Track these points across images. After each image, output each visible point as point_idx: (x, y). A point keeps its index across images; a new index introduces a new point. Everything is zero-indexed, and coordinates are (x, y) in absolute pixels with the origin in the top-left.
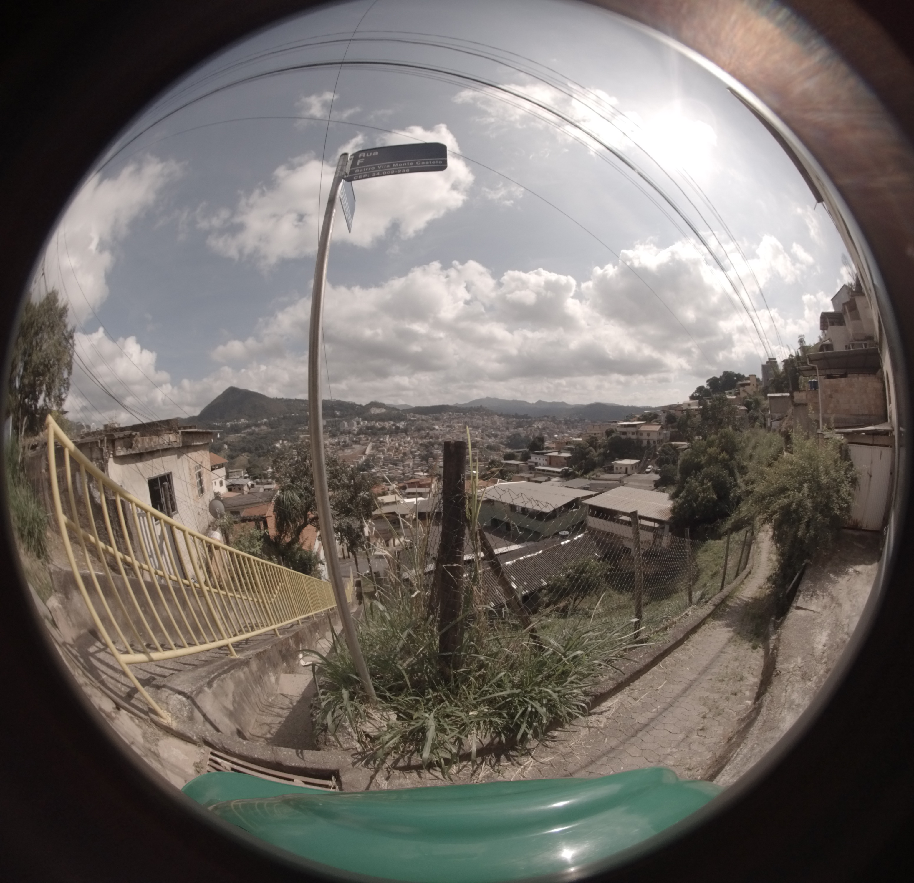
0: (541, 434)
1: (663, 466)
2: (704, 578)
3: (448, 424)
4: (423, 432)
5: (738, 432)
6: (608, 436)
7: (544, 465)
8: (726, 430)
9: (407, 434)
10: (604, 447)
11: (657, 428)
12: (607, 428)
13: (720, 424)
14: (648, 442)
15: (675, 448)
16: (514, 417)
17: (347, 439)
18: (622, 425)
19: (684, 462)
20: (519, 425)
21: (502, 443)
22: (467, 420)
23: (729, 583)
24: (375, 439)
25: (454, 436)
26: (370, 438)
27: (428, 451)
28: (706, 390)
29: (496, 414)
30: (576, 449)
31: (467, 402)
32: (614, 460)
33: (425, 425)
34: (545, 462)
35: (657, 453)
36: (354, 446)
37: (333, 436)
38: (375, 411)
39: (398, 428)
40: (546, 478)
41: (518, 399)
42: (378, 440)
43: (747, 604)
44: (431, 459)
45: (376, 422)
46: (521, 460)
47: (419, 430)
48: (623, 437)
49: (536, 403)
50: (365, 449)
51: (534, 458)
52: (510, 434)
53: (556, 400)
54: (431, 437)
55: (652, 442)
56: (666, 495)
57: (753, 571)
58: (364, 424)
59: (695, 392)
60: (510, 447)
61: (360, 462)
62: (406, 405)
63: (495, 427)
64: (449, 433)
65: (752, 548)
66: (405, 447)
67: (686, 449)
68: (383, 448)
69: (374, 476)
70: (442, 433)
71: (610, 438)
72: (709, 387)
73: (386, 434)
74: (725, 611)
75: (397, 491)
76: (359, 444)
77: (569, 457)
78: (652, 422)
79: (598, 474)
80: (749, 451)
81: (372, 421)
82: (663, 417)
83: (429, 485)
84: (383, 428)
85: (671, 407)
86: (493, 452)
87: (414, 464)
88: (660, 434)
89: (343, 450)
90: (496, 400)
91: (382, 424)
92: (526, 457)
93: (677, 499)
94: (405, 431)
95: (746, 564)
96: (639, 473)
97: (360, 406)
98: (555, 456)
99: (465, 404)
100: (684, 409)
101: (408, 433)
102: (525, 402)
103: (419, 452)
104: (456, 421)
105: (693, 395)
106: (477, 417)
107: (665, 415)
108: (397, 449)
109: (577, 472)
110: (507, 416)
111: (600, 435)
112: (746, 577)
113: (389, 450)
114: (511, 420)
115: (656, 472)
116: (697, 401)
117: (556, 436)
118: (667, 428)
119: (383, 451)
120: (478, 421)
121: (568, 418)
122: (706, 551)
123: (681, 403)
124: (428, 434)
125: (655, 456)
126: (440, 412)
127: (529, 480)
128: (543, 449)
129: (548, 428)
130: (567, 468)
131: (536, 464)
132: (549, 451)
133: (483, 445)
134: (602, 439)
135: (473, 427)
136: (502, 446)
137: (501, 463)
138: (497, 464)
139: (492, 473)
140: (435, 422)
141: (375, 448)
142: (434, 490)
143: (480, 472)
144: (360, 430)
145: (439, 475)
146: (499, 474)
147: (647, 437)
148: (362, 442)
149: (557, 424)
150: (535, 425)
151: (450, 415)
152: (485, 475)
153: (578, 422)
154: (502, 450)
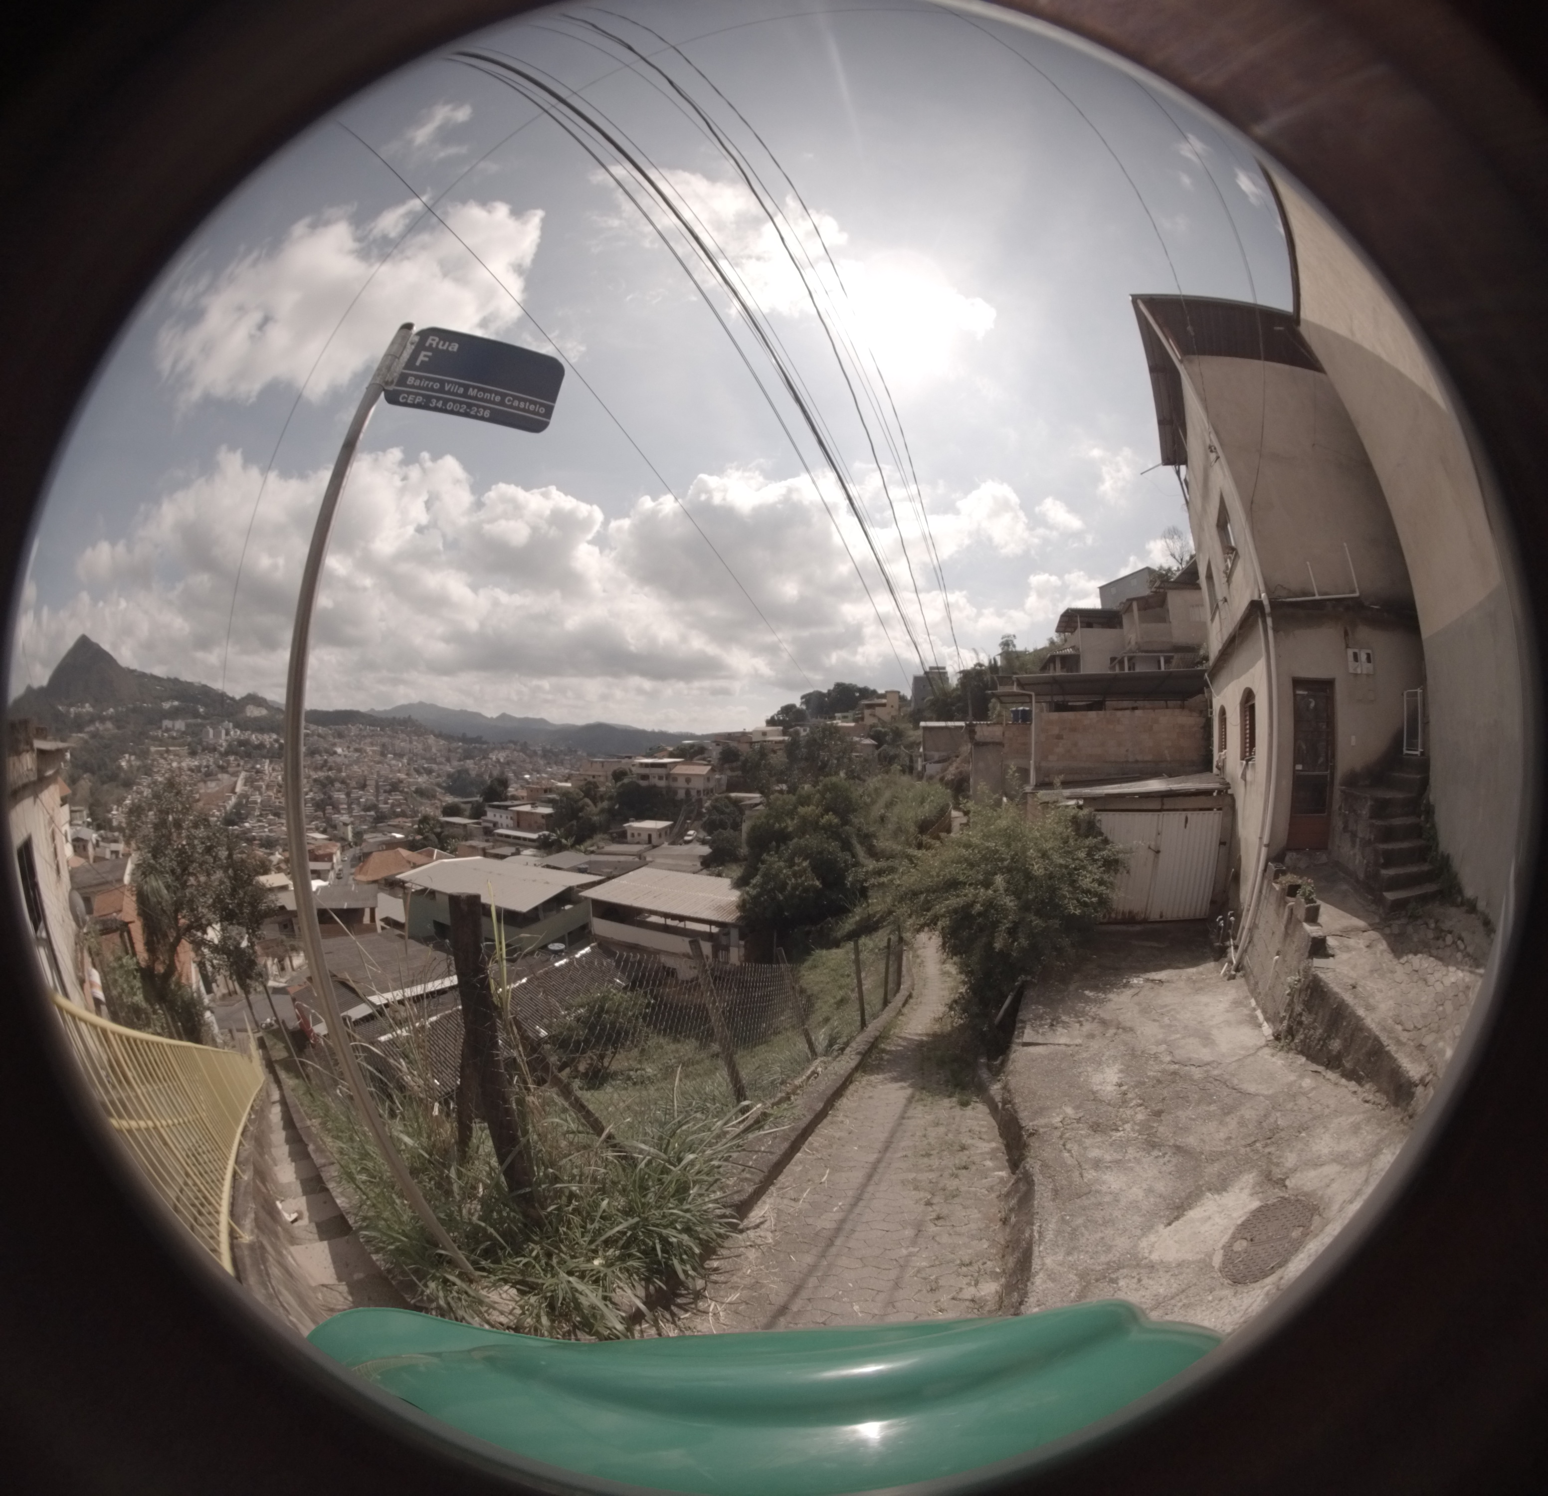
0: (503, 773)
1: (716, 833)
2: (823, 1008)
3: (357, 746)
4: (318, 757)
5: (857, 781)
6: (616, 781)
7: (508, 827)
8: (834, 779)
10: (611, 798)
11: (704, 770)
12: (616, 767)
13: (823, 769)
14: (688, 792)
15: (736, 802)
16: (460, 740)
17: (211, 760)
18: (642, 764)
19: (753, 829)
20: (467, 756)
21: (439, 785)
22: (385, 740)
23: (875, 1016)
24: (249, 766)
25: (365, 768)
26: (242, 763)
27: (325, 794)
28: (800, 711)
29: (432, 732)
30: (561, 801)
31: (388, 708)
32: (627, 821)
33: (323, 744)
34: (510, 822)
35: (704, 811)
36: (220, 776)
37: (193, 754)
38: (252, 712)
40: (513, 850)
41: (470, 709)
42: (253, 767)
43: (921, 1045)
44: (329, 809)
45: (253, 731)
46: (470, 817)
47: (313, 752)
48: (643, 783)
49: (498, 718)
50: (235, 783)
51: (491, 815)
52: (451, 770)
53: (531, 715)
54: (330, 769)
55: (693, 793)
56: (726, 882)
57: (915, 993)
58: (236, 734)
59: (778, 714)
60: (452, 794)
61: (228, 808)
63: (428, 755)
64: (357, 762)
65: (904, 958)
67: (757, 805)
68: (261, 783)
69: (249, 835)
70: (347, 762)
71: (619, 784)
72: (804, 707)
73: (265, 757)
74: (882, 1059)
75: (283, 866)
76: (227, 772)
77: (550, 815)
78: (695, 760)
79: (601, 844)
80: (878, 810)
81: (247, 730)
82: (715, 753)
83: (329, 857)
84: (261, 746)
85: (729, 736)
86: (425, 801)
88: (708, 779)
89: (205, 782)
90: (433, 707)
91: (260, 736)
92: (478, 813)
93: (747, 889)
95: (899, 984)
96: (673, 843)
97: (232, 699)
98: (527, 813)
99: (385, 711)
100: (754, 740)
102: (479, 715)
103: (311, 795)
104: (368, 740)
105: (773, 717)
106: (402, 736)
107: (720, 749)
108: (280, 787)
109: (564, 841)
110: (449, 738)
111: (602, 779)
112: (905, 1003)
113: (268, 787)
114: (454, 745)
115: (703, 842)
116: (781, 728)
117: (527, 776)
118: (721, 771)
119: (258, 789)
120: (402, 744)
121: (548, 747)
122: (815, 967)
123: (749, 730)
124: (326, 761)
125: (700, 815)
126: (346, 724)
127: (485, 854)
128: (506, 799)
129: (514, 762)
130: (546, 833)
131: (495, 825)
132: (516, 803)
133: (408, 787)
134: (607, 786)
135: (395, 754)
136: (438, 789)
137: (438, 821)
138: (432, 822)
139: (426, 838)
140: (336, 740)
141: (249, 781)
142: (337, 867)
143: (407, 836)
144: (230, 745)
145: (343, 839)
146: (436, 840)
147: (685, 785)
148: (231, 770)
149: (530, 757)
150: (493, 756)
151: (360, 730)
152: (414, 841)
153: (566, 755)
154: (439, 797)
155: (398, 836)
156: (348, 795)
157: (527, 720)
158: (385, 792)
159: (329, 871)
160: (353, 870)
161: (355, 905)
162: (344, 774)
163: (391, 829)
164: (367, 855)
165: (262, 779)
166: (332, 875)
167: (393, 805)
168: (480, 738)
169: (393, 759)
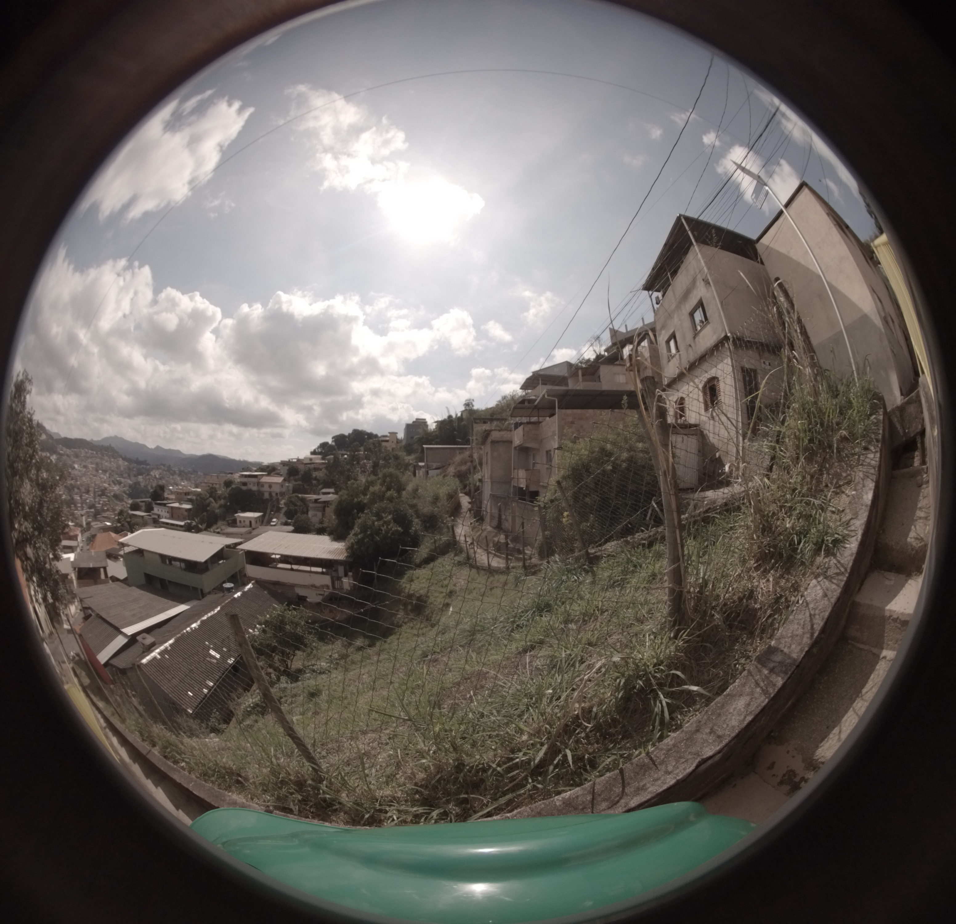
0: (159, 484)
3: (84, 464)
6: (227, 487)
7: (166, 518)
10: (225, 498)
11: (279, 480)
12: (224, 480)
14: (270, 494)
16: (135, 462)
18: (242, 475)
20: (139, 473)
21: (124, 492)
22: (98, 460)
25: (88, 479)
27: (70, 496)
28: (331, 446)
29: (121, 457)
30: (196, 500)
31: (100, 439)
32: (236, 512)
34: (167, 515)
35: (281, 506)
39: (51, 461)
41: (140, 442)
44: (73, 506)
46: (145, 512)
48: (244, 488)
49: (155, 448)
51: (157, 510)
52: (131, 482)
54: (72, 479)
55: (274, 495)
59: (318, 448)
60: (133, 497)
63: (119, 472)
64: (84, 474)
70: (80, 474)
71: (229, 489)
72: (334, 444)
77: (190, 510)
78: (273, 474)
79: (223, 527)
82: (284, 470)
83: (74, 538)
86: (119, 502)
88: (282, 486)
90: (122, 440)
92: (149, 509)
96: (265, 526)
98: (177, 508)
99: (98, 441)
100: (305, 463)
102: (144, 446)
104: (90, 460)
105: (315, 450)
106: (106, 458)
107: (286, 468)
109: (200, 526)
110: (130, 460)
111: (218, 486)
114: (132, 465)
116: (320, 456)
117: (172, 487)
118: (289, 481)
120: (106, 464)
121: (182, 469)
123: (301, 457)
124: (70, 474)
125: (279, 509)
126: (79, 448)
128: (163, 500)
129: (165, 478)
130: (189, 521)
131: (159, 516)
132: (170, 501)
133: (109, 493)
134: (221, 491)
135: (103, 470)
136: (125, 495)
137: (128, 514)
138: (125, 515)
139: (122, 525)
140: (75, 459)
142: (81, 545)
143: (112, 524)
145: (81, 526)
146: (128, 528)
147: (268, 489)
149: (172, 474)
150: (152, 473)
151: (86, 453)
152: (116, 527)
153: (191, 474)
154: (126, 500)
155: (108, 524)
156: (81, 497)
157: (170, 451)
158: (99, 496)
159: (76, 547)
160: (88, 547)
161: (96, 566)
162: (78, 483)
163: (103, 519)
164: (94, 536)
166: (78, 550)
167: (103, 505)
168: (145, 461)
169: (102, 474)
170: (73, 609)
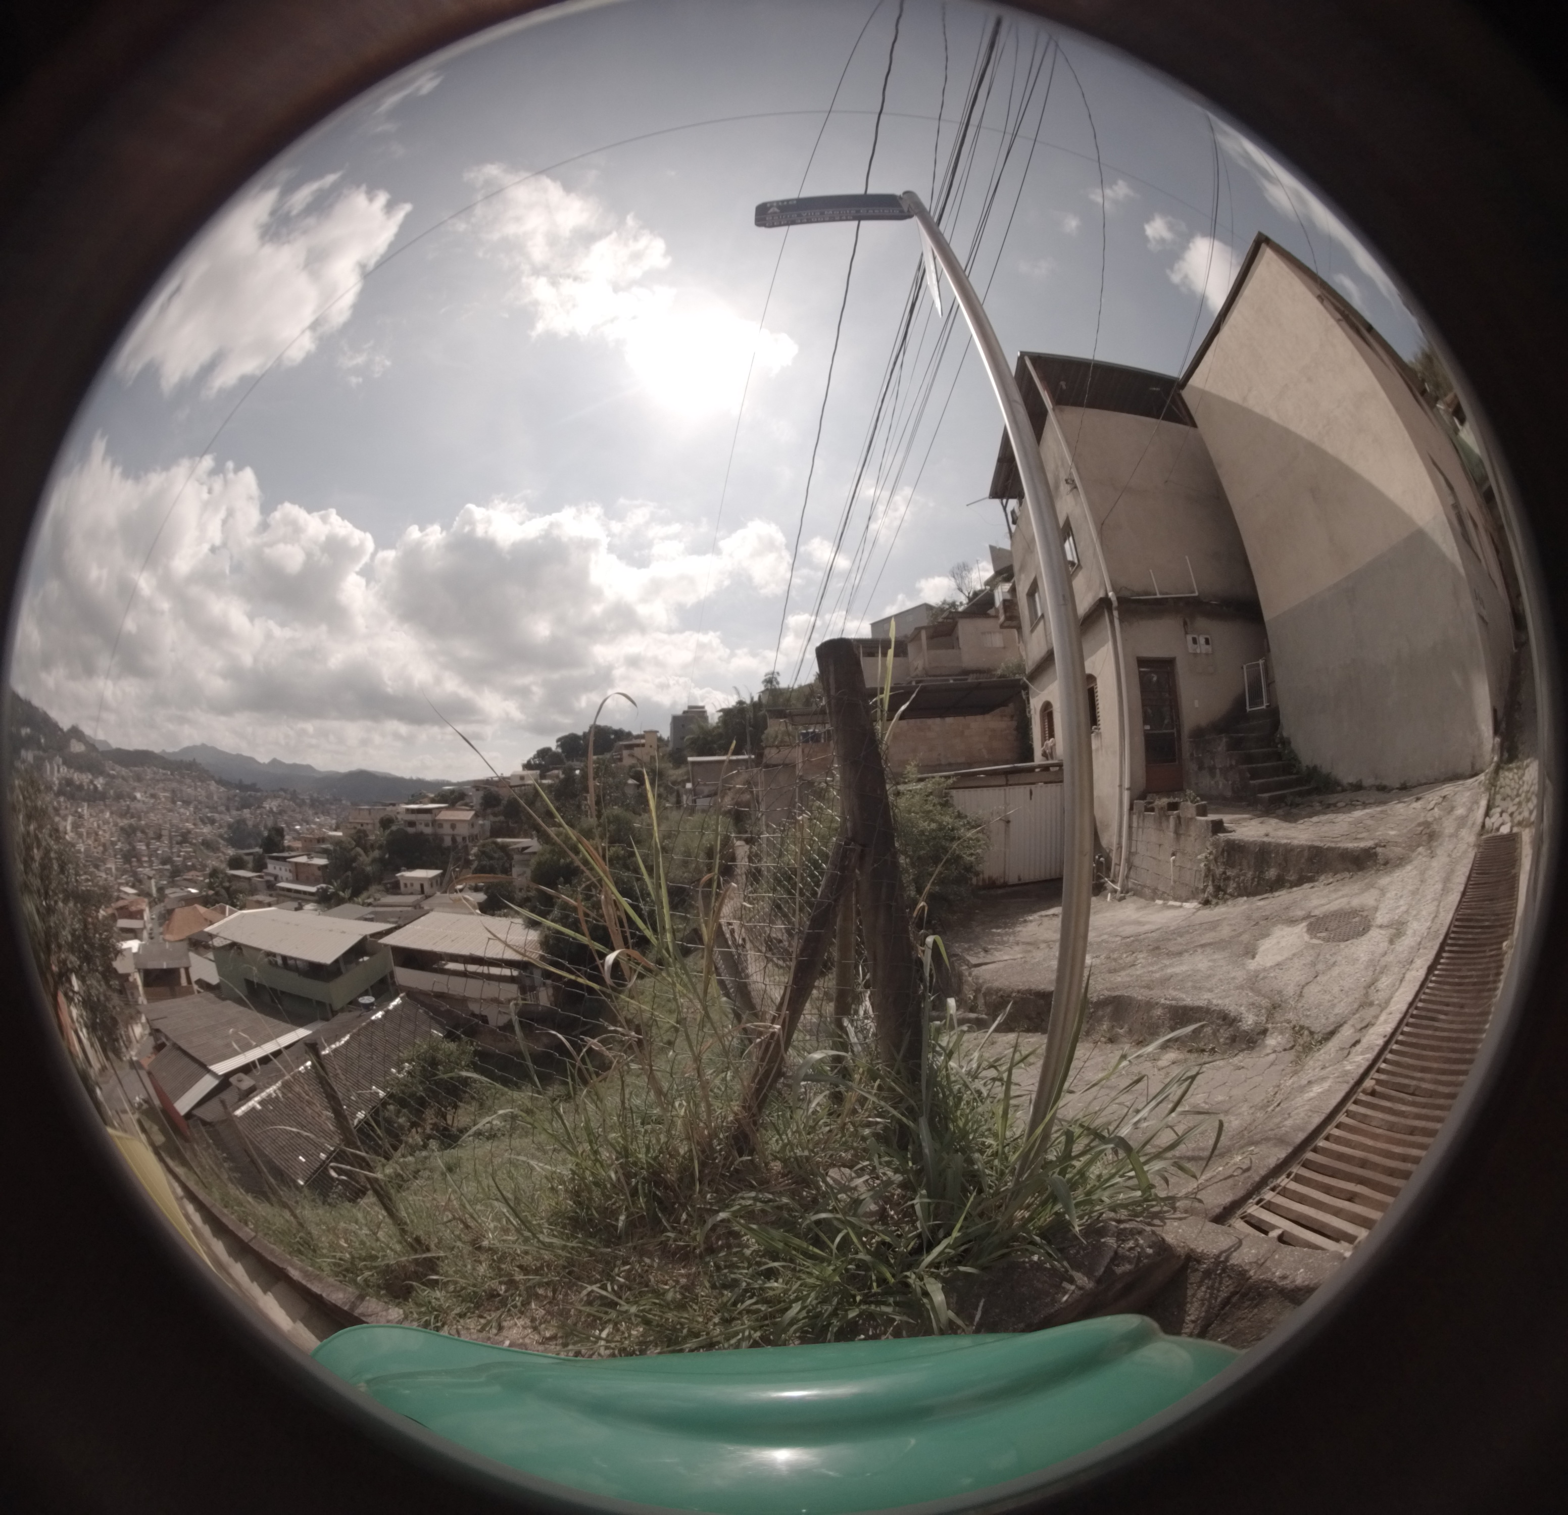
0: (276, 822)
1: (488, 879)
3: (152, 791)
4: (122, 802)
6: (384, 829)
7: (288, 881)
9: (105, 805)
10: (380, 847)
11: (468, 815)
12: (382, 814)
14: (454, 840)
15: (503, 848)
16: (237, 787)
18: (408, 810)
20: (244, 805)
21: (221, 836)
22: (175, 785)
24: (74, 809)
25: (159, 816)
26: (69, 805)
27: (130, 844)
28: (555, 755)
29: (212, 778)
30: (335, 850)
31: (177, 750)
32: (399, 871)
33: (126, 788)
34: (289, 875)
35: (471, 858)
38: (75, 746)
39: (96, 787)
40: (296, 904)
41: (244, 754)
42: (77, 811)
44: (134, 861)
45: (76, 769)
46: (254, 870)
47: (119, 797)
48: (411, 830)
49: (270, 763)
51: (272, 867)
52: (231, 820)
53: (298, 761)
54: (132, 817)
55: (459, 839)
58: (64, 771)
59: (534, 758)
60: (233, 846)
62: (105, 743)
63: (211, 803)
64: (152, 809)
66: (104, 831)
67: (525, 849)
68: (83, 829)
70: (145, 808)
71: (387, 832)
72: (560, 750)
73: (84, 800)
76: (58, 815)
77: (325, 866)
78: (458, 806)
79: (377, 895)
81: (71, 767)
82: (476, 798)
83: (140, 914)
84: (80, 787)
85: (488, 782)
86: (211, 853)
87: (117, 869)
88: (473, 825)
90: (214, 751)
91: (80, 776)
92: (260, 866)
94: (103, 796)
96: (446, 892)
97: (62, 731)
98: (304, 864)
99: (174, 753)
100: (513, 784)
101: (108, 802)
102: (252, 760)
103: (120, 845)
104: (161, 785)
105: (529, 762)
106: (188, 781)
107: (480, 794)
108: (97, 834)
109: (341, 893)
110: (229, 784)
111: (370, 827)
113: (88, 834)
114: (232, 792)
115: (477, 889)
116: (538, 772)
117: (298, 827)
118: (484, 817)
119: (82, 837)
120: (189, 790)
121: (315, 795)
123: (507, 774)
124: (129, 807)
125: (468, 863)
126: (143, 765)
128: (283, 851)
129: (286, 812)
130: (324, 886)
131: (276, 878)
132: (293, 854)
133: (196, 838)
134: (375, 835)
135: (183, 802)
136: (222, 842)
137: (226, 874)
138: (221, 876)
139: (217, 894)
140: (136, 784)
141: (75, 826)
142: (149, 926)
143: (201, 892)
144: (60, 784)
145: (148, 895)
146: (226, 896)
147: (450, 831)
148: (62, 812)
149: (300, 806)
150: (266, 806)
151: (155, 773)
152: (207, 896)
153: (331, 804)
154: (223, 849)
155: (194, 891)
156: (148, 845)
157: (295, 766)
158: (178, 843)
159: (142, 929)
160: (161, 929)
161: (173, 965)
162: (143, 822)
163: (185, 883)
164: (170, 912)
165: (82, 825)
166: (145, 934)
167: (186, 859)
168: (254, 785)
169: (182, 807)
170: (138, 1030)
